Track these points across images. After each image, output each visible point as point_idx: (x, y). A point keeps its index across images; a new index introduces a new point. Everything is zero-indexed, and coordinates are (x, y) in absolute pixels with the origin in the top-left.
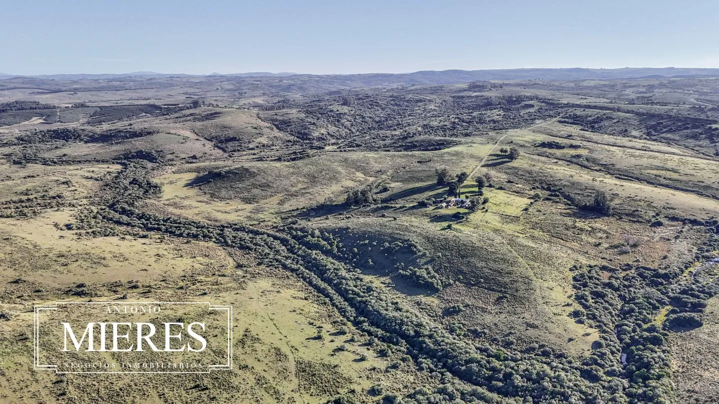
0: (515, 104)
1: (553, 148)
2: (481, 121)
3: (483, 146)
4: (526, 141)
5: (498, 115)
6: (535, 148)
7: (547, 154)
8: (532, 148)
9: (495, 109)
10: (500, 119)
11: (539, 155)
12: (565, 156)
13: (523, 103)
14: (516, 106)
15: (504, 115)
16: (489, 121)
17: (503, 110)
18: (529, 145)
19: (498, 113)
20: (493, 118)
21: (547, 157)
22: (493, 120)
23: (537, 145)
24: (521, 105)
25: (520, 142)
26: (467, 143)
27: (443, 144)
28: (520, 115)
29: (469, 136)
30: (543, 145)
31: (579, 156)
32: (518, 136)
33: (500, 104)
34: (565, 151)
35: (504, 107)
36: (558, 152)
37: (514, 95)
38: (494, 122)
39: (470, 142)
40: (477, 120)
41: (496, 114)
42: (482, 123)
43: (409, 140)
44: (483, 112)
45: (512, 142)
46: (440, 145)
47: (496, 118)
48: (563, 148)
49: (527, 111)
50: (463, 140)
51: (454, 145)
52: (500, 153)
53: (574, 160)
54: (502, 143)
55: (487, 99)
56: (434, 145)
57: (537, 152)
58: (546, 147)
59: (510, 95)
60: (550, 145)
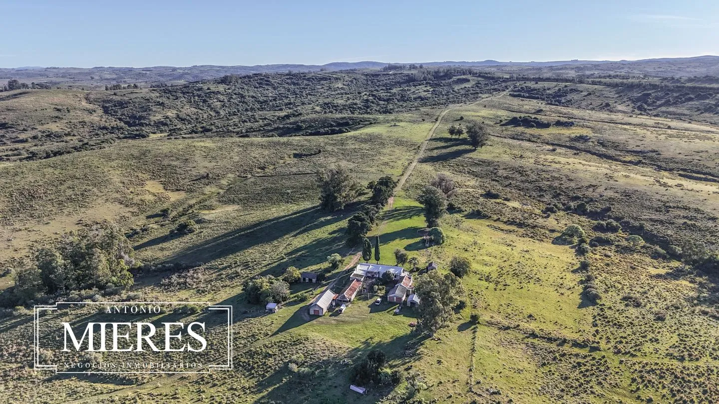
0: (445, 80)
1: (533, 126)
2: (403, 99)
3: (415, 126)
4: (484, 118)
5: (425, 91)
6: (504, 128)
7: (528, 136)
8: (498, 128)
9: (420, 85)
10: (429, 96)
11: (513, 138)
12: (559, 139)
13: (455, 78)
14: (447, 81)
15: (434, 91)
16: (415, 99)
17: (431, 86)
18: (492, 123)
19: (425, 89)
20: (420, 94)
21: (529, 140)
22: (420, 97)
23: (504, 122)
24: (452, 80)
25: (474, 118)
26: (388, 121)
27: (347, 124)
28: (453, 91)
29: (390, 113)
30: (514, 122)
31: (582, 139)
32: (467, 111)
33: (425, 79)
34: (554, 130)
35: (431, 82)
36: (545, 133)
37: (441, 70)
38: (421, 98)
39: (392, 120)
40: (398, 97)
41: (422, 90)
42: (405, 101)
43: (292, 120)
44: (406, 88)
45: (462, 118)
46: (343, 126)
47: (423, 94)
48: (547, 126)
49: (463, 86)
50: (381, 117)
51: (366, 125)
52: (449, 136)
53: (578, 145)
54: (445, 120)
55: (407, 76)
56: (332, 126)
57: (510, 133)
58: (519, 125)
59: (436, 70)
60: (527, 123)
